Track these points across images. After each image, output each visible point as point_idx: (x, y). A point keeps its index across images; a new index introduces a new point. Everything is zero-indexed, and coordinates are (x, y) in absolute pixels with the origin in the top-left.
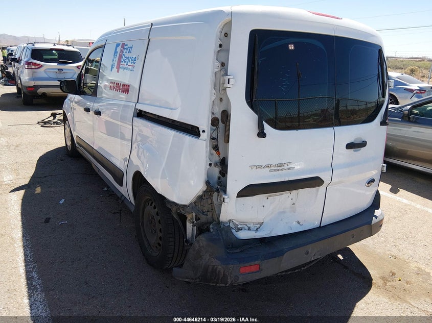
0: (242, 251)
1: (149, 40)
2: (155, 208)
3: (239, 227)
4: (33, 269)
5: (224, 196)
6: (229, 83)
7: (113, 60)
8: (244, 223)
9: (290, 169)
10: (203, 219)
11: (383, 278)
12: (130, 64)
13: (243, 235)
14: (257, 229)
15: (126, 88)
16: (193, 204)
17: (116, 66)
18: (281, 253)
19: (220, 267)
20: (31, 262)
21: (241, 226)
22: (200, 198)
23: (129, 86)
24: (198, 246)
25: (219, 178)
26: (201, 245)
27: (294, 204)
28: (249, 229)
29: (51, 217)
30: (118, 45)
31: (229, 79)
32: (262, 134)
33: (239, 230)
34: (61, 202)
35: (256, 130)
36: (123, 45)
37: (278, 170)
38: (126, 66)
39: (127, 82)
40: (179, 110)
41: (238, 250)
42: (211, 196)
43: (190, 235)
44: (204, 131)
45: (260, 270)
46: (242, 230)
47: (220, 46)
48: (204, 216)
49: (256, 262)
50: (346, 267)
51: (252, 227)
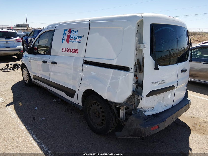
0: (148, 121)
1: (90, 28)
2: (98, 106)
3: (145, 110)
4: (41, 143)
5: (142, 97)
6: (144, 47)
7: (63, 38)
8: (147, 108)
9: (165, 82)
10: (131, 108)
11: (193, 126)
12: (77, 39)
13: (147, 114)
14: (152, 110)
15: (76, 51)
16: (125, 102)
17: (66, 40)
18: (164, 120)
19: (142, 129)
20: (37, 140)
21: (146, 110)
22: (129, 99)
23: (78, 50)
24: (130, 120)
25: (136, 89)
26: (132, 120)
27: (164, 98)
28: (149, 111)
29: (35, 116)
30: (65, 30)
31: (144, 45)
32: (156, 68)
33: (145, 111)
34: (36, 109)
35: (154, 67)
36: (70, 30)
37: (161, 84)
38: (74, 40)
39: (76, 48)
40: (116, 60)
41: (147, 121)
42: (134, 97)
43: (123, 116)
44: (132, 69)
45: (159, 128)
46: (146, 111)
47: (137, 31)
48: (131, 107)
49: (157, 125)
50: (177, 124)
51: (150, 110)
